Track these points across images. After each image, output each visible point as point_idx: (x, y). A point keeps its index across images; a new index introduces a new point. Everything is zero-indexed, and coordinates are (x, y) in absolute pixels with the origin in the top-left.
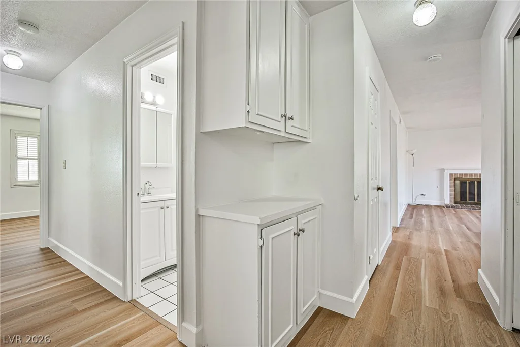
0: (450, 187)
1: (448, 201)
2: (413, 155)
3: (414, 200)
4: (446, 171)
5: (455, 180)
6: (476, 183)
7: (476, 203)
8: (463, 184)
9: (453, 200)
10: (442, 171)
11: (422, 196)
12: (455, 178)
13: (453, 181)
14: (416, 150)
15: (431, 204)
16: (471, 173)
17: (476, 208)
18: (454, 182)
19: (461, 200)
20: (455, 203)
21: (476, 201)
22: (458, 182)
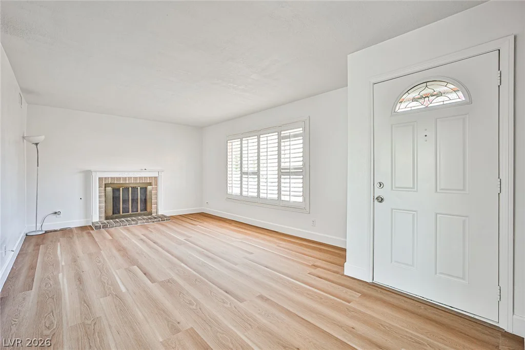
0: (100, 197)
1: (96, 217)
2: (37, 144)
3: (39, 225)
4: (94, 174)
5: (105, 187)
6: (130, 189)
7: (131, 215)
8: (116, 190)
9: (103, 215)
10: (87, 174)
11: (54, 216)
12: (105, 184)
13: (103, 188)
14: (43, 137)
15: (72, 226)
16: (125, 176)
17: (133, 222)
18: (105, 190)
19: (113, 214)
20: (107, 218)
21: (130, 212)
22: (109, 189)
